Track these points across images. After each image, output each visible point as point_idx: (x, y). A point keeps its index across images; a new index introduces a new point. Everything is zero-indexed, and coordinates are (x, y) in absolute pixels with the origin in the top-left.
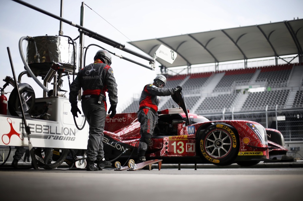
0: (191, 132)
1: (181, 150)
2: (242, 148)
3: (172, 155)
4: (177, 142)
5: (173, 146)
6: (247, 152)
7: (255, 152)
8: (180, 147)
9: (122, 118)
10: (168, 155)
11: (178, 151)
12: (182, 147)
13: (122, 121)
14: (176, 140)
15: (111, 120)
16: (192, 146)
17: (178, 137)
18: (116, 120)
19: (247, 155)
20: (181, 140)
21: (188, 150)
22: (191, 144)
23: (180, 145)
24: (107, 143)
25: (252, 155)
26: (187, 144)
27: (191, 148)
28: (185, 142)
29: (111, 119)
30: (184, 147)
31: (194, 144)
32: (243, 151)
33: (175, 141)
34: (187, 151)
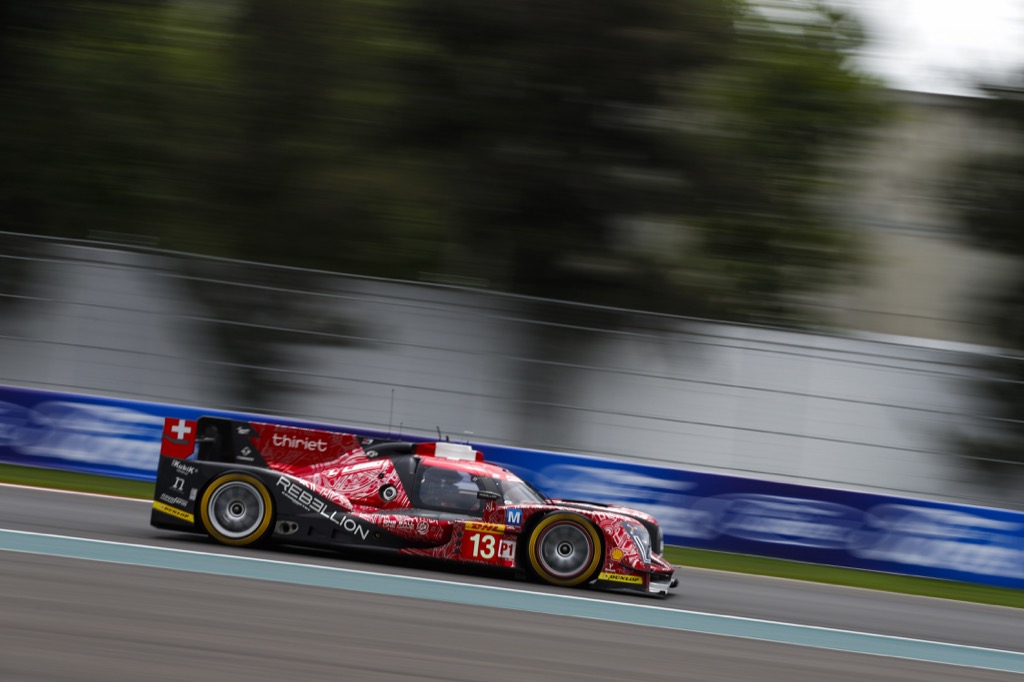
0: (514, 521)
1: (488, 552)
2: (608, 567)
3: (469, 560)
4: (482, 535)
5: (473, 542)
6: (616, 575)
7: (629, 577)
8: (488, 546)
9: (317, 441)
10: (461, 559)
11: (482, 552)
12: (490, 547)
13: (316, 448)
14: (480, 530)
15: (287, 442)
16: (511, 547)
17: (486, 527)
18: (300, 443)
19: (614, 579)
20: (490, 531)
21: (501, 553)
22: (509, 543)
23: (489, 542)
24: (322, 513)
25: (624, 581)
26: (501, 542)
27: (509, 549)
28: (498, 538)
29: (285, 439)
30: (496, 547)
31: (514, 544)
32: (609, 572)
33: (478, 533)
34: (499, 555)
